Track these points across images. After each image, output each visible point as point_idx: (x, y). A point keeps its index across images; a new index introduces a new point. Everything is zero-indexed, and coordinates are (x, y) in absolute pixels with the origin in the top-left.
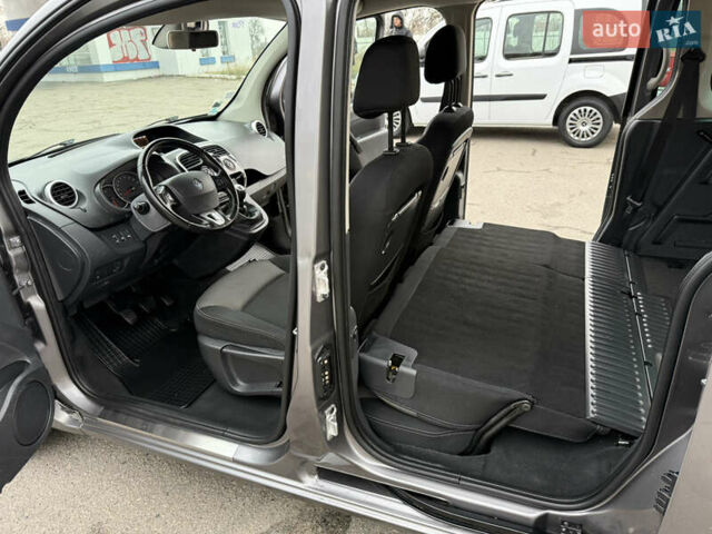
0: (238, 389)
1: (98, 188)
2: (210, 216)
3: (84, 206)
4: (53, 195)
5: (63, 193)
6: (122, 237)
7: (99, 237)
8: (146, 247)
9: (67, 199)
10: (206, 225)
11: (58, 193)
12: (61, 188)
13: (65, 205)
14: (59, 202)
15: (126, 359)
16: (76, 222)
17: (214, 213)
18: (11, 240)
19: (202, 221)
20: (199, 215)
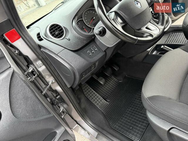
1: (74, 23)
2: (147, 28)
4: (51, 33)
5: (56, 30)
6: (92, 50)
9: (59, 34)
10: (147, 37)
11: (54, 31)
12: (55, 27)
13: (59, 38)
14: (55, 37)
15: (103, 101)
16: (65, 48)
17: (150, 25)
18: (37, 63)
19: (143, 34)
20: (140, 29)
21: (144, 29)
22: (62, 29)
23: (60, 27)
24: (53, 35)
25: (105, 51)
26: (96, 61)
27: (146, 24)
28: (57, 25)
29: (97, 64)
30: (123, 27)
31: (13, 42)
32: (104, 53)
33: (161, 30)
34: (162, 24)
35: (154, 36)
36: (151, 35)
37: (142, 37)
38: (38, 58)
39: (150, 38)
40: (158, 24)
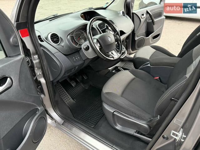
0: (117, 128)
1: (69, 36)
2: (112, 53)
3: (63, 44)
4: (51, 39)
5: (55, 38)
6: (76, 58)
7: (68, 58)
8: (84, 62)
9: (56, 41)
10: (111, 58)
11: (53, 38)
12: (54, 36)
13: (55, 43)
14: (53, 42)
15: (71, 100)
16: (60, 51)
17: (113, 52)
18: (34, 56)
19: (109, 56)
20: (108, 53)
21: (110, 53)
22: (59, 38)
23: (58, 36)
24: (52, 40)
25: (84, 61)
26: (77, 66)
27: (111, 51)
28: (56, 35)
29: (77, 68)
30: (100, 49)
31: (23, 37)
32: (83, 62)
33: (119, 56)
34: (120, 54)
35: (115, 59)
36: (113, 58)
37: (109, 57)
38: (36, 53)
39: (112, 59)
40: (118, 52)
